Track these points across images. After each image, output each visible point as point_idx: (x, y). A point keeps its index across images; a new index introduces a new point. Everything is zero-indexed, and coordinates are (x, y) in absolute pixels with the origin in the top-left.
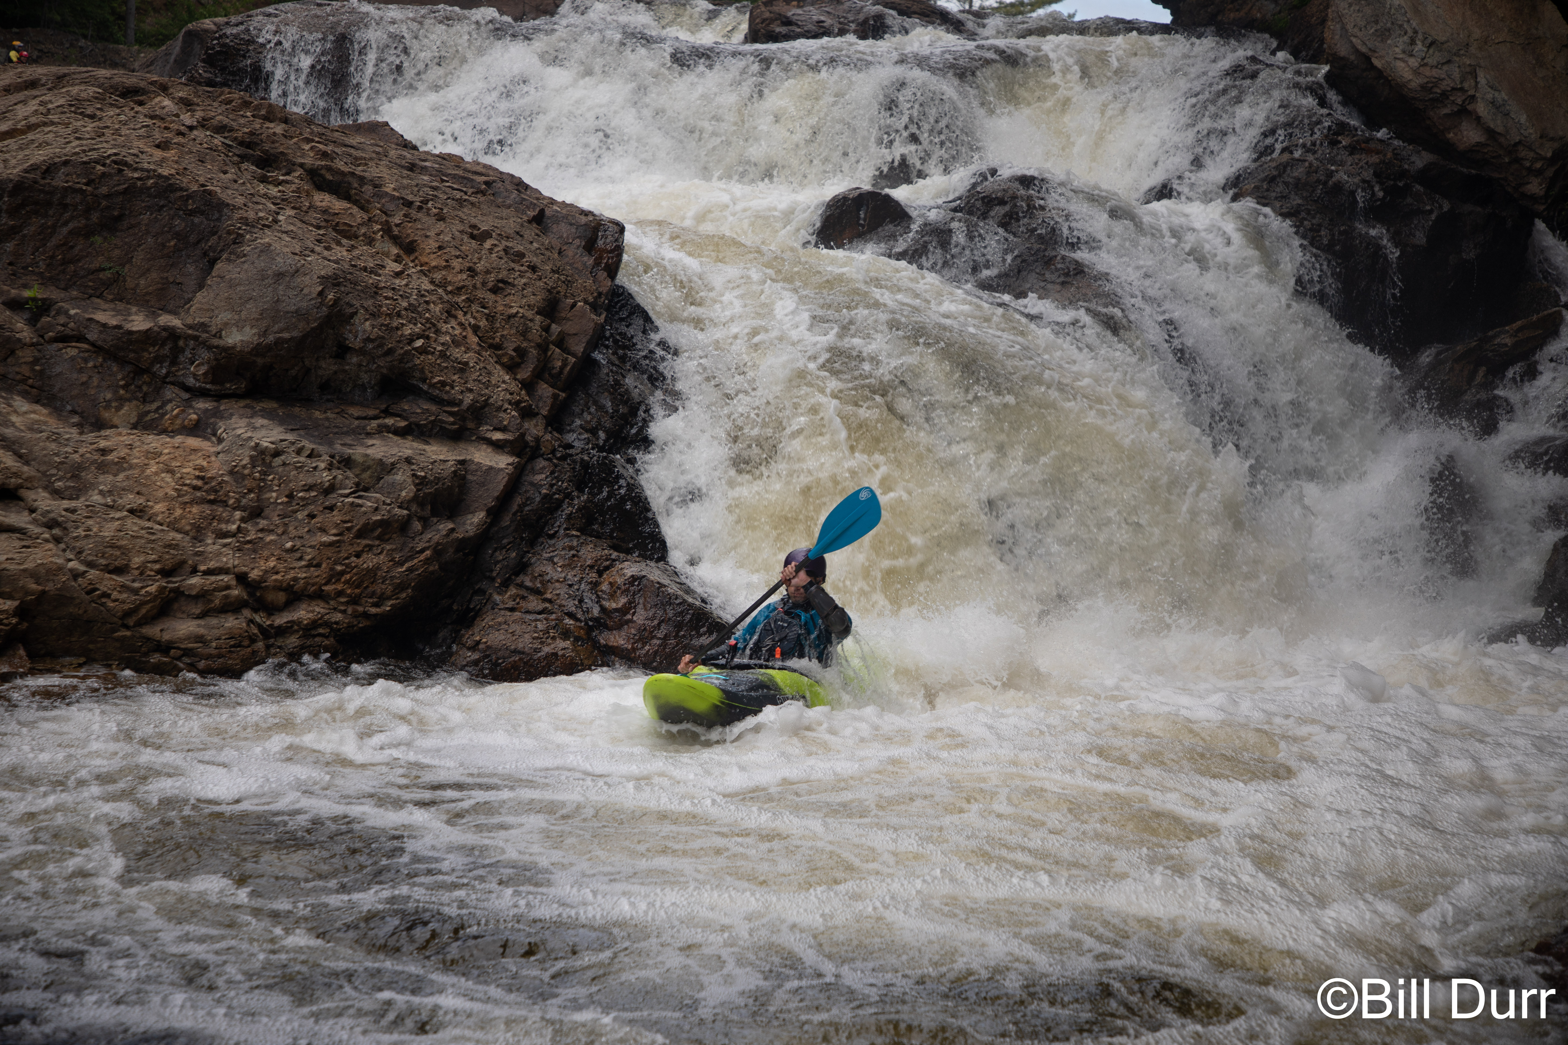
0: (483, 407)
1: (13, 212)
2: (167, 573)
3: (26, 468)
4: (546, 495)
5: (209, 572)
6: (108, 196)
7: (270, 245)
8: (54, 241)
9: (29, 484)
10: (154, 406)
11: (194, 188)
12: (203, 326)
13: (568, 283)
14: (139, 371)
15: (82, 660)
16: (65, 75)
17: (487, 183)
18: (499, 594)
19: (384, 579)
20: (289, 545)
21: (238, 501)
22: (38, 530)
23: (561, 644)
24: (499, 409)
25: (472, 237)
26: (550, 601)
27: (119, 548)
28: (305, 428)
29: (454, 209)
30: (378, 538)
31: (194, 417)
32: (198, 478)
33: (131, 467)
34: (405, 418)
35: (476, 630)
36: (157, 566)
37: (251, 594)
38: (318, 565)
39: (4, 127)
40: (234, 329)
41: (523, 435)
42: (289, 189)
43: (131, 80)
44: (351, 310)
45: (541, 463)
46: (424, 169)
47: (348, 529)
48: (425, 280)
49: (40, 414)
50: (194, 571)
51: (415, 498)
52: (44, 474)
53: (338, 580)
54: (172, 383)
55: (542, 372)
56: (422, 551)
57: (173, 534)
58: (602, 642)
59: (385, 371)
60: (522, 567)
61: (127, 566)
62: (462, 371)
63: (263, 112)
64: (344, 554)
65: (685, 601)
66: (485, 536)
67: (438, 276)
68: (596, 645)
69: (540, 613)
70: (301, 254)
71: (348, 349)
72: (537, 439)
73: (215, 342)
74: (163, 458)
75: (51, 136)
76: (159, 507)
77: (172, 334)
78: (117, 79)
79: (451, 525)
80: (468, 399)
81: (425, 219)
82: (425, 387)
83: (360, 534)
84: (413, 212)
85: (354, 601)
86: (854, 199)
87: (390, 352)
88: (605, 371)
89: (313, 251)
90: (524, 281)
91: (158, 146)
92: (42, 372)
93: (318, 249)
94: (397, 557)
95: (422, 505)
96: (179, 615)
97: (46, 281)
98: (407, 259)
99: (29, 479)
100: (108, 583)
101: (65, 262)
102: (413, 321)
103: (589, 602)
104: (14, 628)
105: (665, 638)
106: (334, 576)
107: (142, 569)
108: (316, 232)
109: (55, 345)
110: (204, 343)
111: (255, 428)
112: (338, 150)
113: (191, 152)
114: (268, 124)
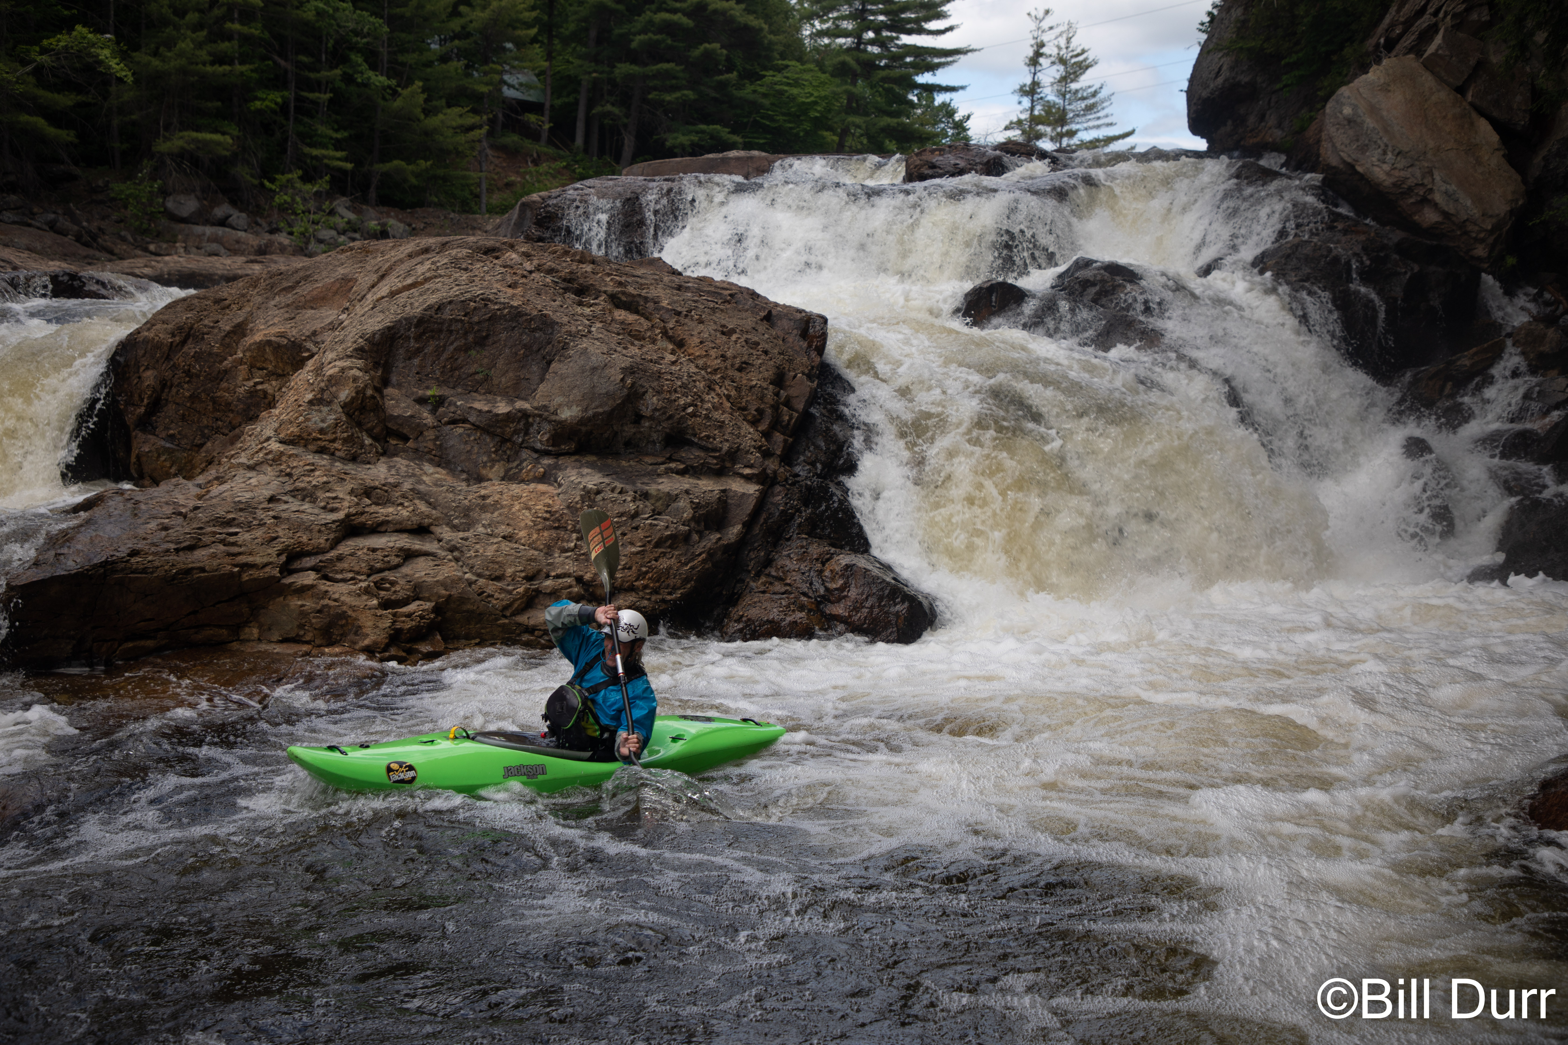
0: (736, 452)
1: (418, 338)
2: (529, 578)
3: (434, 512)
4: (783, 511)
5: (558, 577)
6: (479, 323)
7: (587, 349)
9: (437, 522)
10: (515, 464)
11: (535, 313)
12: (545, 407)
13: (790, 361)
14: (504, 441)
16: (447, 243)
18: (754, 581)
19: (675, 576)
21: (574, 526)
22: (444, 553)
23: (799, 615)
24: (747, 452)
25: (723, 333)
26: (789, 585)
27: (497, 563)
28: (616, 473)
29: (710, 315)
30: (670, 547)
31: (542, 470)
32: (547, 512)
33: (502, 507)
35: (740, 608)
36: (523, 574)
37: (586, 590)
38: (630, 568)
39: (409, 281)
40: (566, 408)
41: (764, 470)
42: (597, 309)
43: (490, 243)
44: (643, 390)
45: (778, 488)
46: (688, 288)
48: (692, 365)
49: (441, 474)
50: (548, 576)
51: (693, 518)
52: (446, 515)
53: (644, 578)
54: (526, 448)
55: (776, 425)
56: (700, 555)
57: (532, 552)
58: (828, 612)
59: (668, 431)
60: (768, 562)
61: (503, 575)
62: (721, 427)
63: (578, 257)
64: (647, 560)
66: (742, 542)
67: (700, 362)
68: (823, 614)
69: (783, 594)
70: (608, 354)
71: (642, 417)
72: (775, 472)
73: (553, 418)
74: (523, 500)
75: (440, 285)
76: (522, 534)
77: (525, 415)
78: (481, 243)
79: (718, 536)
80: (726, 446)
81: (690, 323)
82: (696, 440)
83: (658, 545)
84: (682, 319)
85: (656, 591)
86: (988, 288)
87: (671, 417)
88: (819, 421)
89: (615, 351)
90: (760, 361)
91: (510, 286)
92: (441, 445)
93: (619, 349)
94: (683, 559)
95: (698, 522)
97: (441, 383)
98: (679, 352)
99: (437, 519)
100: (492, 587)
101: (452, 370)
102: (685, 395)
103: (817, 585)
104: (433, 620)
105: (872, 607)
106: (641, 575)
107: (513, 577)
108: (616, 337)
109: (449, 427)
110: (546, 419)
111: (583, 475)
112: (629, 280)
113: (531, 289)
114: (581, 266)
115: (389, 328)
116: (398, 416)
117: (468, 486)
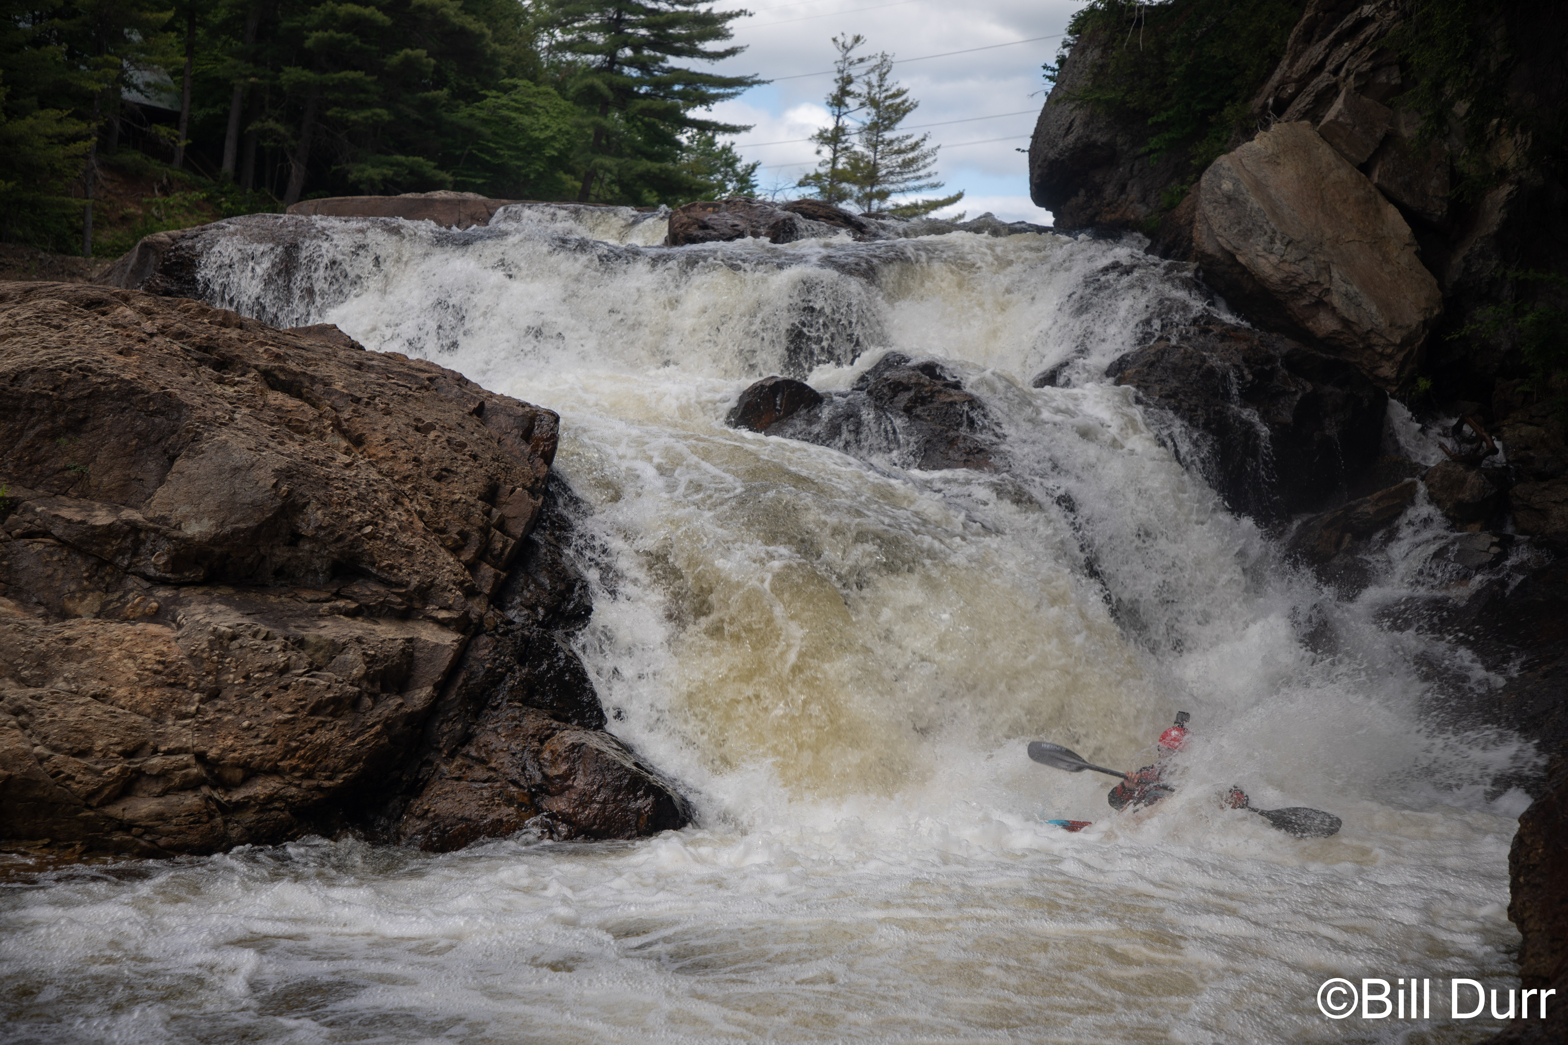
0: (429, 588)
2: (128, 754)
4: (489, 669)
5: (170, 752)
6: (73, 400)
7: (227, 442)
8: (22, 443)
10: (117, 595)
11: (156, 391)
12: (164, 519)
13: (507, 470)
14: (102, 563)
15: (46, 841)
16: (32, 289)
17: (429, 379)
18: (446, 764)
19: (337, 754)
20: (246, 724)
21: (197, 683)
23: (505, 811)
24: (444, 589)
25: (417, 429)
26: (494, 769)
27: (83, 731)
28: (260, 612)
29: (400, 403)
30: (331, 714)
31: (155, 604)
32: (159, 662)
33: (95, 654)
34: (356, 601)
35: (425, 800)
36: (120, 748)
37: (209, 772)
38: (274, 742)
40: (193, 521)
41: (467, 613)
42: (244, 389)
43: (95, 293)
44: (304, 500)
45: (484, 639)
46: (371, 368)
47: (303, 707)
48: (373, 470)
49: (7, 606)
50: (155, 751)
51: (366, 676)
52: (11, 663)
53: (293, 756)
54: (134, 574)
55: (484, 553)
56: (373, 726)
57: (135, 717)
58: (545, 807)
59: (336, 556)
60: (467, 738)
61: (91, 749)
62: (409, 554)
63: (219, 319)
64: (298, 731)
65: (622, 766)
66: (432, 710)
67: (385, 466)
68: (539, 811)
69: (485, 781)
70: (257, 450)
71: (300, 537)
72: (481, 617)
73: (175, 533)
74: (125, 645)
75: (19, 346)
76: (122, 692)
77: (134, 528)
78: (82, 292)
79: (400, 701)
80: (415, 580)
81: (373, 414)
82: (374, 571)
83: (314, 711)
84: (361, 408)
85: (308, 775)
86: (770, 387)
87: (341, 538)
88: (544, 550)
89: (267, 446)
90: (466, 469)
91: (120, 353)
92: (9, 567)
93: (272, 444)
94: (349, 732)
95: (372, 682)
96: (141, 794)
97: (14, 481)
98: (356, 452)
100: (72, 766)
101: (32, 463)
102: (362, 509)
103: (532, 770)
105: (605, 802)
106: (290, 752)
107: (105, 752)
108: (269, 429)
109: (22, 541)
110: (164, 535)
111: (213, 614)
112: (290, 352)
113: (151, 357)
114: (224, 330)
117: (46, 624)
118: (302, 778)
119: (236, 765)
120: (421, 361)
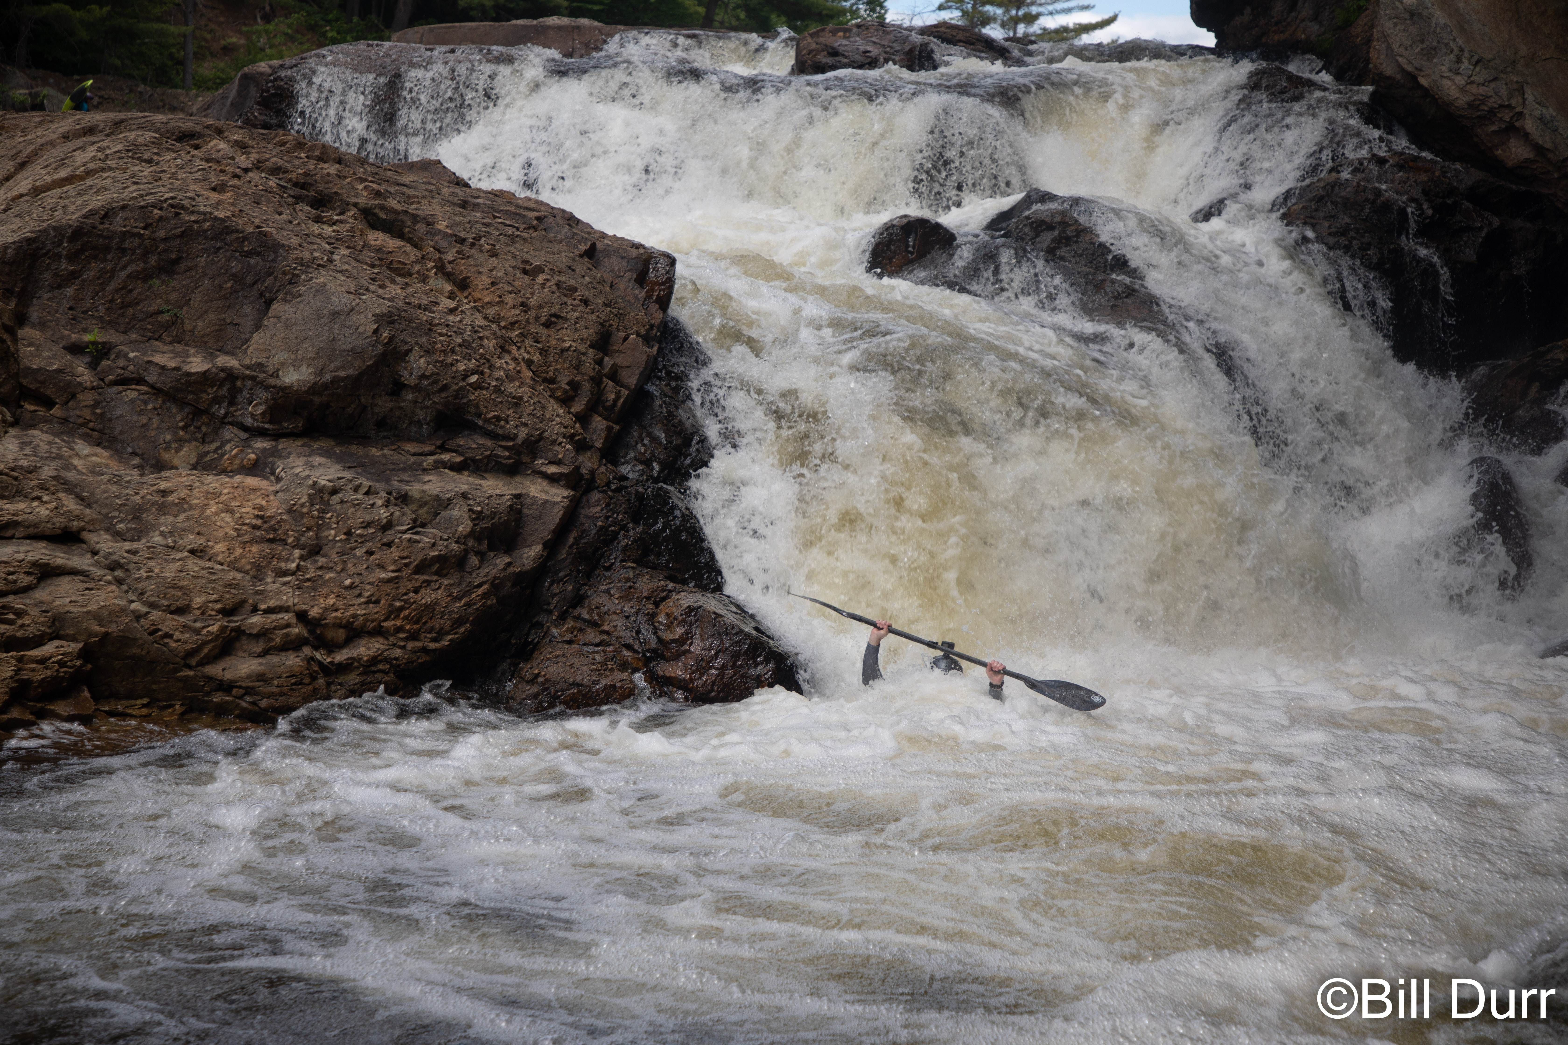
0: (538, 441)
1: (72, 257)
2: (228, 612)
3: (88, 511)
4: (601, 528)
5: (269, 611)
6: (165, 240)
7: (325, 285)
8: (113, 286)
9: (92, 526)
10: (213, 446)
11: (251, 230)
12: (261, 366)
13: (620, 316)
14: (197, 413)
15: (145, 701)
16: (122, 121)
17: (538, 218)
18: (556, 627)
19: (443, 615)
20: (348, 582)
21: (297, 539)
22: (100, 572)
23: (619, 676)
24: (554, 442)
25: (525, 272)
26: (607, 633)
27: (180, 588)
28: (361, 465)
29: (507, 245)
30: (436, 573)
31: (253, 456)
32: (257, 517)
33: (191, 508)
34: (460, 454)
35: (535, 663)
36: (218, 606)
37: (311, 632)
38: (377, 602)
39: (63, 174)
40: (291, 369)
41: (578, 468)
42: (343, 228)
43: (187, 125)
44: (407, 347)
45: (596, 496)
46: (476, 206)
47: (407, 565)
48: (479, 316)
49: (101, 456)
50: (255, 610)
51: (472, 533)
52: (106, 516)
53: (397, 617)
54: (231, 424)
55: (596, 405)
56: (480, 585)
57: (233, 574)
58: (660, 673)
59: (440, 407)
60: (578, 600)
61: (188, 606)
62: (516, 405)
63: (317, 153)
64: (402, 590)
65: (741, 631)
66: (542, 569)
67: (491, 312)
68: (654, 676)
69: (597, 645)
70: (357, 293)
71: (403, 386)
72: (592, 472)
73: (272, 381)
74: (223, 498)
75: (109, 181)
76: (219, 547)
77: (230, 376)
78: (173, 124)
79: (508, 560)
80: (523, 433)
81: (478, 255)
82: (480, 423)
83: (418, 570)
84: (466, 249)
85: (414, 636)
86: (902, 227)
87: (445, 388)
88: (659, 402)
89: (367, 290)
90: (576, 314)
91: (214, 189)
92: (102, 415)
93: (372, 287)
94: (455, 591)
95: (479, 540)
96: (241, 654)
97: (106, 324)
98: (461, 296)
99: (91, 522)
100: (170, 623)
102: (467, 357)
103: (647, 633)
104: (79, 669)
105: (723, 668)
106: (393, 613)
107: (203, 609)
108: (370, 271)
109: (115, 388)
110: (261, 383)
111: (313, 467)
112: (391, 189)
113: (246, 194)
114: (321, 165)
115: (29, 240)
116: (39, 370)
117: (142, 475)
118: (406, 639)
119: (338, 625)
120: (529, 199)
